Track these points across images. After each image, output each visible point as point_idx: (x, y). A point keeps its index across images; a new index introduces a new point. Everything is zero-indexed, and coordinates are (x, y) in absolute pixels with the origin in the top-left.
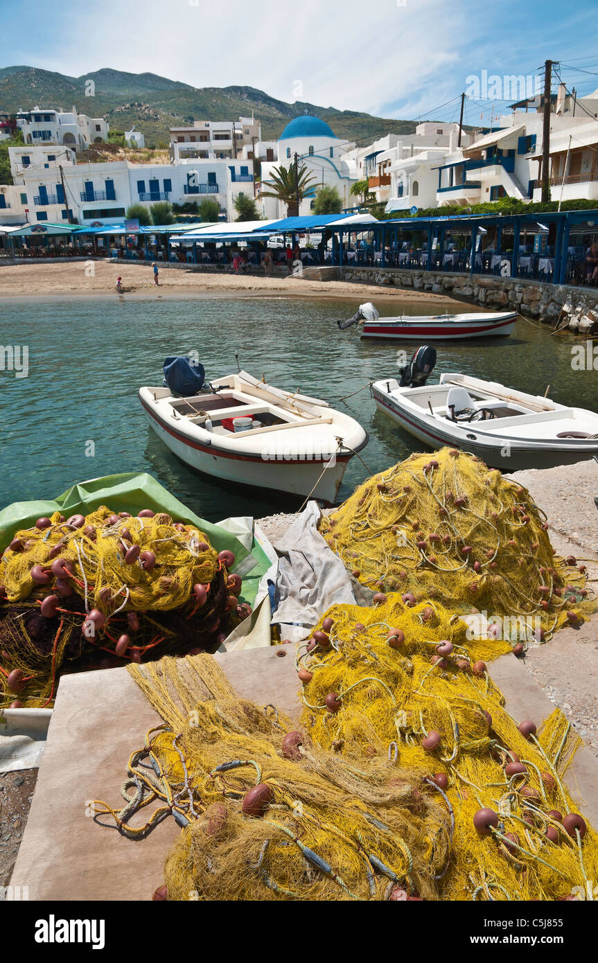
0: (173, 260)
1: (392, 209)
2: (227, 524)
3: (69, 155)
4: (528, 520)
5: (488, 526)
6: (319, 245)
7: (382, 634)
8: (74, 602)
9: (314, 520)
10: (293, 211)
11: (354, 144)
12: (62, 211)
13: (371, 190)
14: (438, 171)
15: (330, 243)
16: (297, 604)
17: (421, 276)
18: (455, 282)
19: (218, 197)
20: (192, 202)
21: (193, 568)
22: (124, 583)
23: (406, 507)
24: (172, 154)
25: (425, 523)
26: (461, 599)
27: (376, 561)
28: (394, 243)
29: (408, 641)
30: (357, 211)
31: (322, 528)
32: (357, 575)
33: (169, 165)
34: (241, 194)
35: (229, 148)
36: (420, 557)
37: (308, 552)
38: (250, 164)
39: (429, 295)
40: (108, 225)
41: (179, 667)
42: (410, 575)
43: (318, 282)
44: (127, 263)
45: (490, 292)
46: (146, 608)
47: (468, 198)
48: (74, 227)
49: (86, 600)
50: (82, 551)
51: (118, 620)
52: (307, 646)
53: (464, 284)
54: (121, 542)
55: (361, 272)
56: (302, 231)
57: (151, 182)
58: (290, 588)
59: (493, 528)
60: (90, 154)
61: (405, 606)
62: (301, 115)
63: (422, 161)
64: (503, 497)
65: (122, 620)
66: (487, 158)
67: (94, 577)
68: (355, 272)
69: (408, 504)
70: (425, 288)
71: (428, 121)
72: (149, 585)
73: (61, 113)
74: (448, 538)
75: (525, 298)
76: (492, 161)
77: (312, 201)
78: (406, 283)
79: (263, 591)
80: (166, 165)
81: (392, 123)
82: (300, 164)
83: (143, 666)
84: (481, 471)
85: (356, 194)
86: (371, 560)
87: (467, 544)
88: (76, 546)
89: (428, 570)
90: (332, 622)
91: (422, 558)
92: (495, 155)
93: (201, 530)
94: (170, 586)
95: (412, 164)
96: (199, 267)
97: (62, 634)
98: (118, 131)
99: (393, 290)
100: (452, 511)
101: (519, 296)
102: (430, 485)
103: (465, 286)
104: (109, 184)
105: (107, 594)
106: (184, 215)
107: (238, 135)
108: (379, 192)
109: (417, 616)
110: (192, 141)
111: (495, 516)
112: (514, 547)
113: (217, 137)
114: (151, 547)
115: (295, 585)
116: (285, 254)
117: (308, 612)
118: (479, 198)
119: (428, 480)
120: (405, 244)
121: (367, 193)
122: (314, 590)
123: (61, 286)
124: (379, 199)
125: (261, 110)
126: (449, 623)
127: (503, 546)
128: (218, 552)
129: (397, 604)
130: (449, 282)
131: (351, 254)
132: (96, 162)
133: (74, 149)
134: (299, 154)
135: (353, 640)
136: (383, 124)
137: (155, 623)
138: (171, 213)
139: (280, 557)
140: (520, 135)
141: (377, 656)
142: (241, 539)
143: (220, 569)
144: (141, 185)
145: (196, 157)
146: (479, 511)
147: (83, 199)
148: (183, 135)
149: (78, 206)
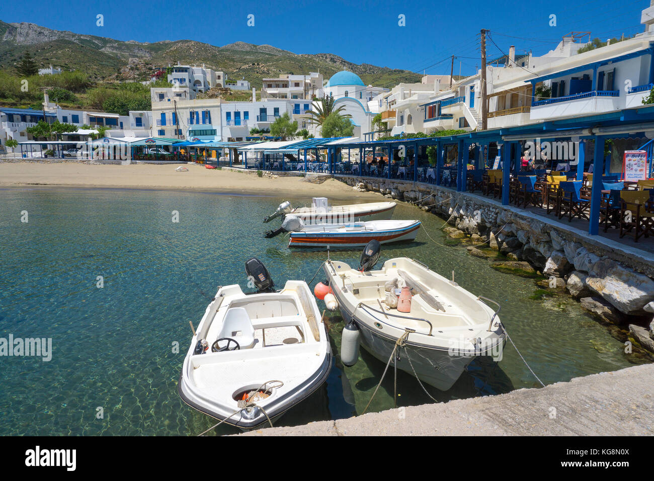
1: (395, 134)
12: (175, 129)
13: (383, 121)
14: (424, 107)
35: (301, 92)
38: (310, 103)
47: (445, 126)
57: (236, 113)
63: (414, 101)
70: (387, 192)
95: (408, 103)
107: (307, 83)
108: (389, 123)
110: (277, 87)
118: (453, 126)
144: (228, 114)
147: (188, 122)
148: (271, 83)
149: (186, 127)
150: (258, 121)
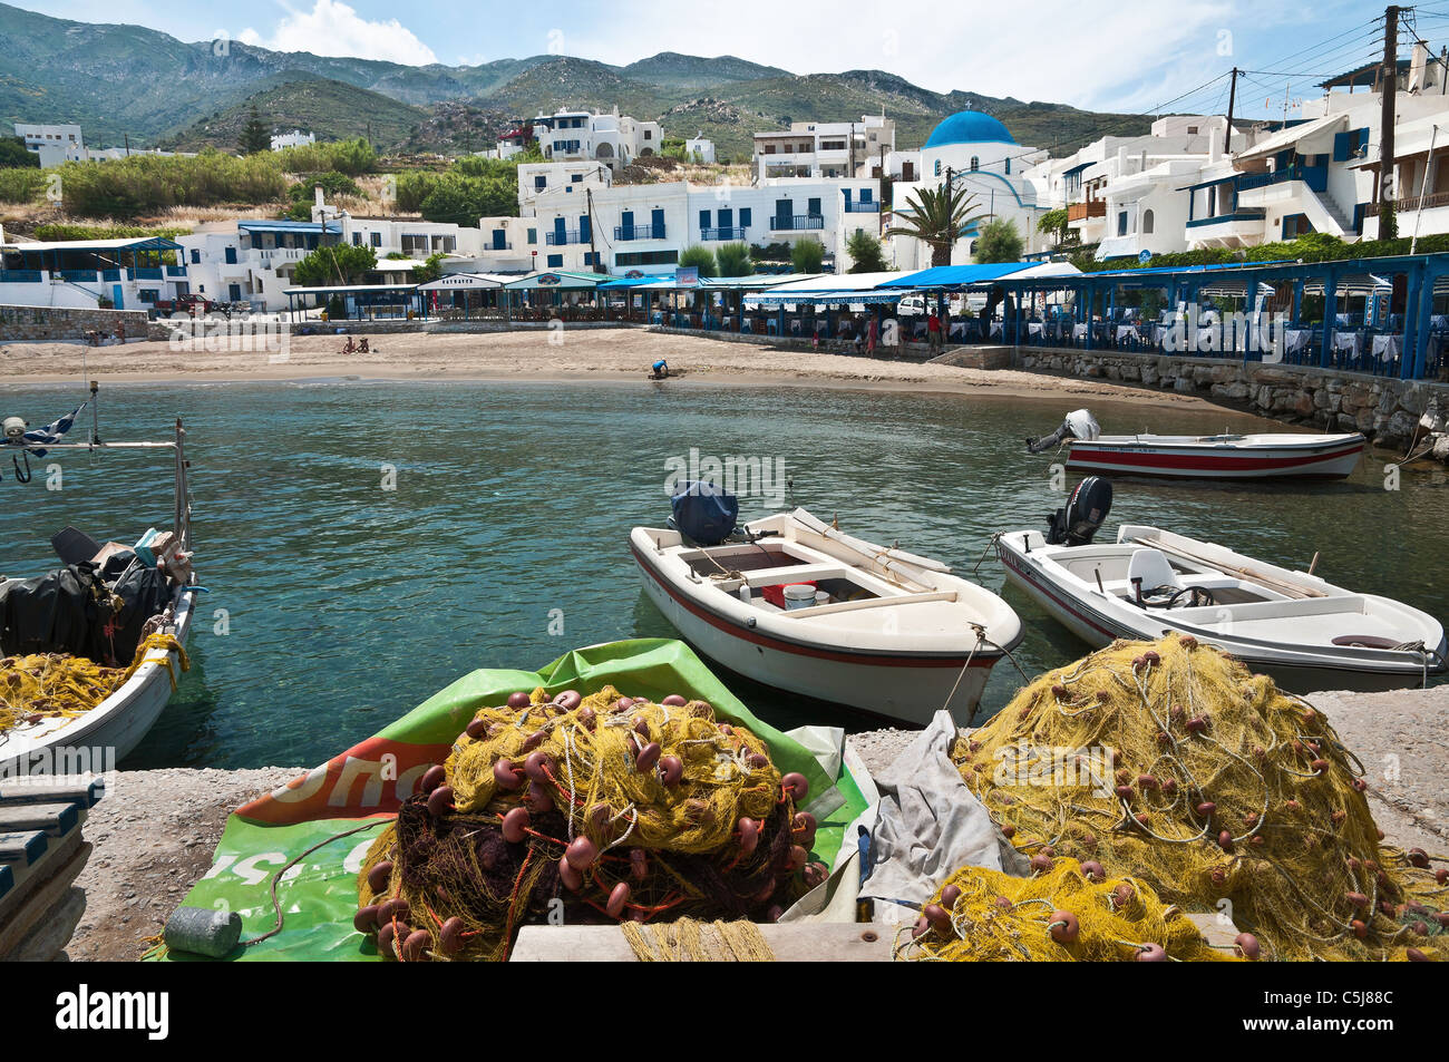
0: (746, 330)
1: (1108, 255)
2: (800, 735)
3: (602, 173)
4: (1324, 768)
5: (1247, 770)
6: (982, 312)
7: (1040, 919)
8: (552, 823)
9: (943, 741)
10: (942, 257)
11: (1046, 153)
12: (586, 254)
13: (1071, 225)
14: (1188, 192)
15: (1000, 309)
16: (906, 872)
17: (1155, 364)
18: (1216, 375)
19: (823, 235)
20: (782, 243)
21: (740, 791)
22: (630, 801)
23: (1100, 726)
24: (755, 171)
25: (1132, 756)
26: (1195, 895)
27: (1044, 813)
28: (1109, 309)
29: (1085, 936)
30: (1048, 258)
31: (956, 755)
32: (1010, 833)
33: (750, 188)
34: (859, 231)
35: (843, 162)
36: (1120, 813)
37: (929, 789)
38: (875, 186)
39: (1168, 395)
40: (651, 276)
41: (704, 937)
42: (1103, 843)
43: (978, 371)
44: (675, 333)
45: (1279, 391)
46: (662, 846)
47: (1242, 236)
48: (601, 277)
49: (571, 819)
50: (573, 744)
51: (615, 859)
52: (914, 929)
53: (1232, 378)
54: (632, 738)
55: (1052, 356)
56: (955, 289)
57: (721, 213)
58: (896, 844)
59: (1257, 773)
60: (632, 174)
61: (1085, 881)
62: (960, 110)
63: (1161, 178)
64: (1276, 723)
65: (622, 860)
66: (1277, 169)
67: (586, 786)
68: (1041, 356)
69: (1103, 721)
70: (1162, 385)
71: (1172, 115)
72: (669, 811)
73: (597, 116)
74: (1173, 785)
75: (1345, 402)
76: (1285, 173)
77: (973, 243)
78: (1129, 375)
79: (849, 845)
80: (744, 188)
81: (1110, 120)
82: (955, 185)
83: (647, 928)
84: (1236, 675)
85: (1046, 232)
86: (1035, 811)
87: (1208, 799)
88: (565, 736)
89: (1134, 837)
90: (958, 893)
91: (1124, 815)
92: (1290, 164)
93: (758, 736)
94: (702, 814)
95: (1143, 183)
96: (786, 342)
97: (528, 870)
98: (677, 139)
99: (1106, 387)
100: (1182, 739)
101: (1335, 400)
102: (1143, 691)
103: (1234, 381)
104: (658, 215)
105: (602, 814)
106: (768, 263)
107: (858, 142)
108: (1086, 229)
109: (1104, 897)
110: (786, 152)
111: (1260, 754)
112: (1296, 812)
113: (826, 146)
114: (678, 751)
115: (903, 838)
116: (926, 324)
117: (923, 886)
118: (1262, 235)
119: (1140, 684)
120: (1128, 311)
121: (1065, 230)
122: (934, 850)
123: (574, 365)
124: (1085, 239)
125: (897, 105)
126: (1162, 916)
127: (1275, 809)
128: (783, 776)
129: (1071, 873)
130: (1205, 375)
131: (1034, 327)
132: (640, 183)
133: (610, 166)
134: (954, 169)
135: (990, 921)
136: (1095, 121)
137: (672, 871)
138: (748, 259)
139: (882, 796)
140: (1339, 129)
141: (1029, 951)
142: (823, 761)
143: (784, 799)
144: (705, 217)
145: (793, 176)
146: (1230, 743)
147: (617, 236)
148: (773, 143)
149: (608, 246)
150: (772, 229)
